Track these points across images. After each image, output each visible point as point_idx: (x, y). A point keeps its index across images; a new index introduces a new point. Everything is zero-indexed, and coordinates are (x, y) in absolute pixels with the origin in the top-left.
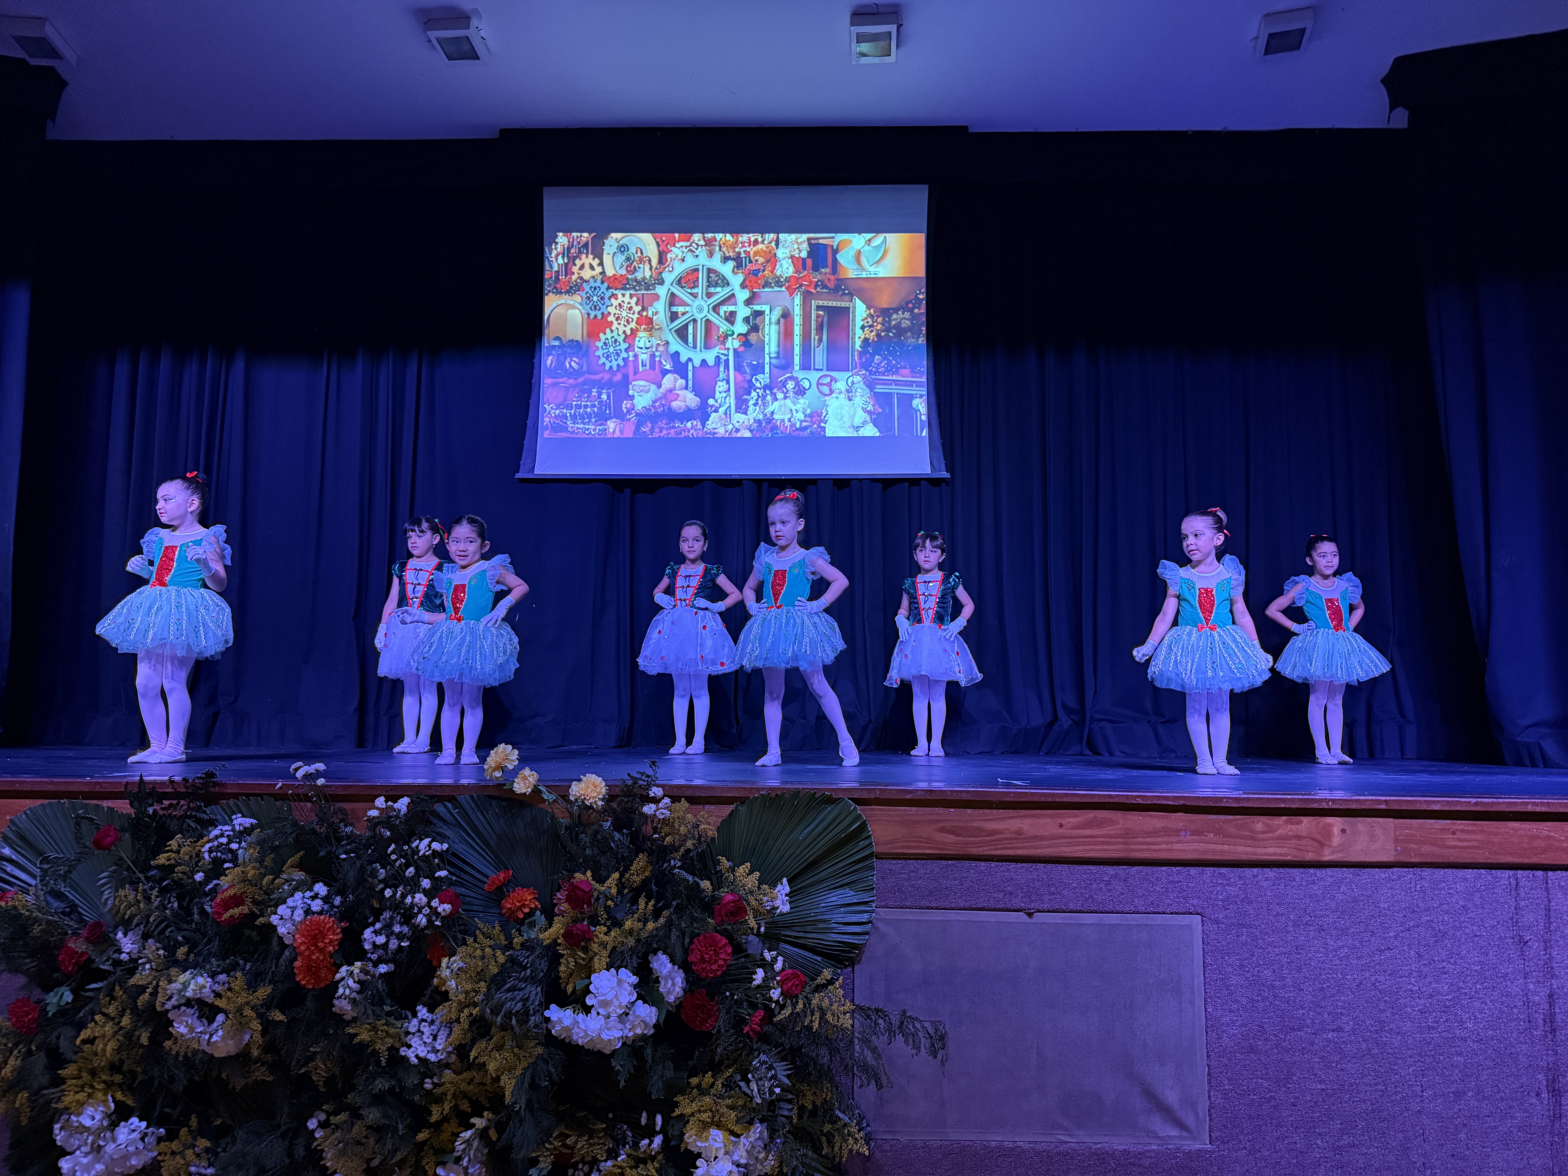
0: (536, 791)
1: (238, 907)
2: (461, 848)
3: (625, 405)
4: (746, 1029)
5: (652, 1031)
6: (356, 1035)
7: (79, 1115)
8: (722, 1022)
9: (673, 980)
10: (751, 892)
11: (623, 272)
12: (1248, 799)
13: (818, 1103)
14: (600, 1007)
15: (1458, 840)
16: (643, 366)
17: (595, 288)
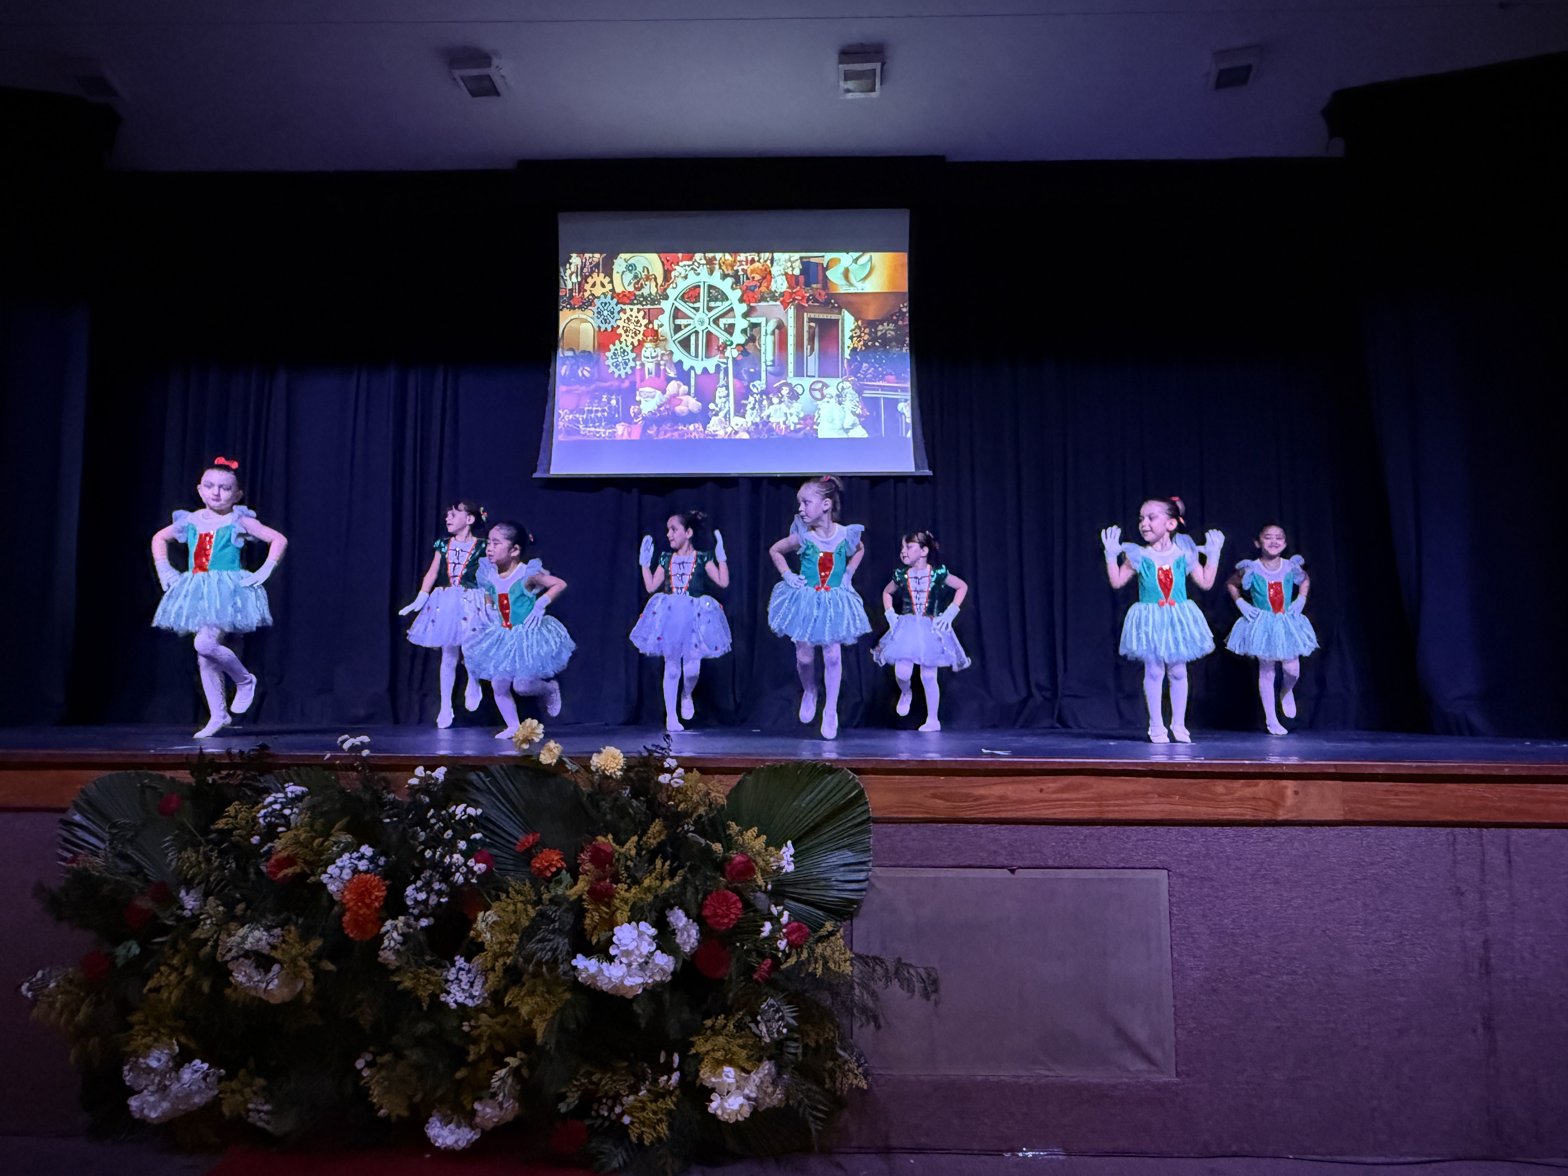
0: (560, 762)
1: (291, 866)
2: (493, 814)
3: (633, 410)
4: (755, 976)
5: (669, 978)
6: (400, 983)
7: (146, 1057)
8: (733, 968)
9: (688, 932)
10: (759, 854)
11: (631, 289)
12: (1210, 765)
13: (821, 1042)
14: (623, 956)
15: (1402, 800)
16: (650, 373)
17: (606, 304)
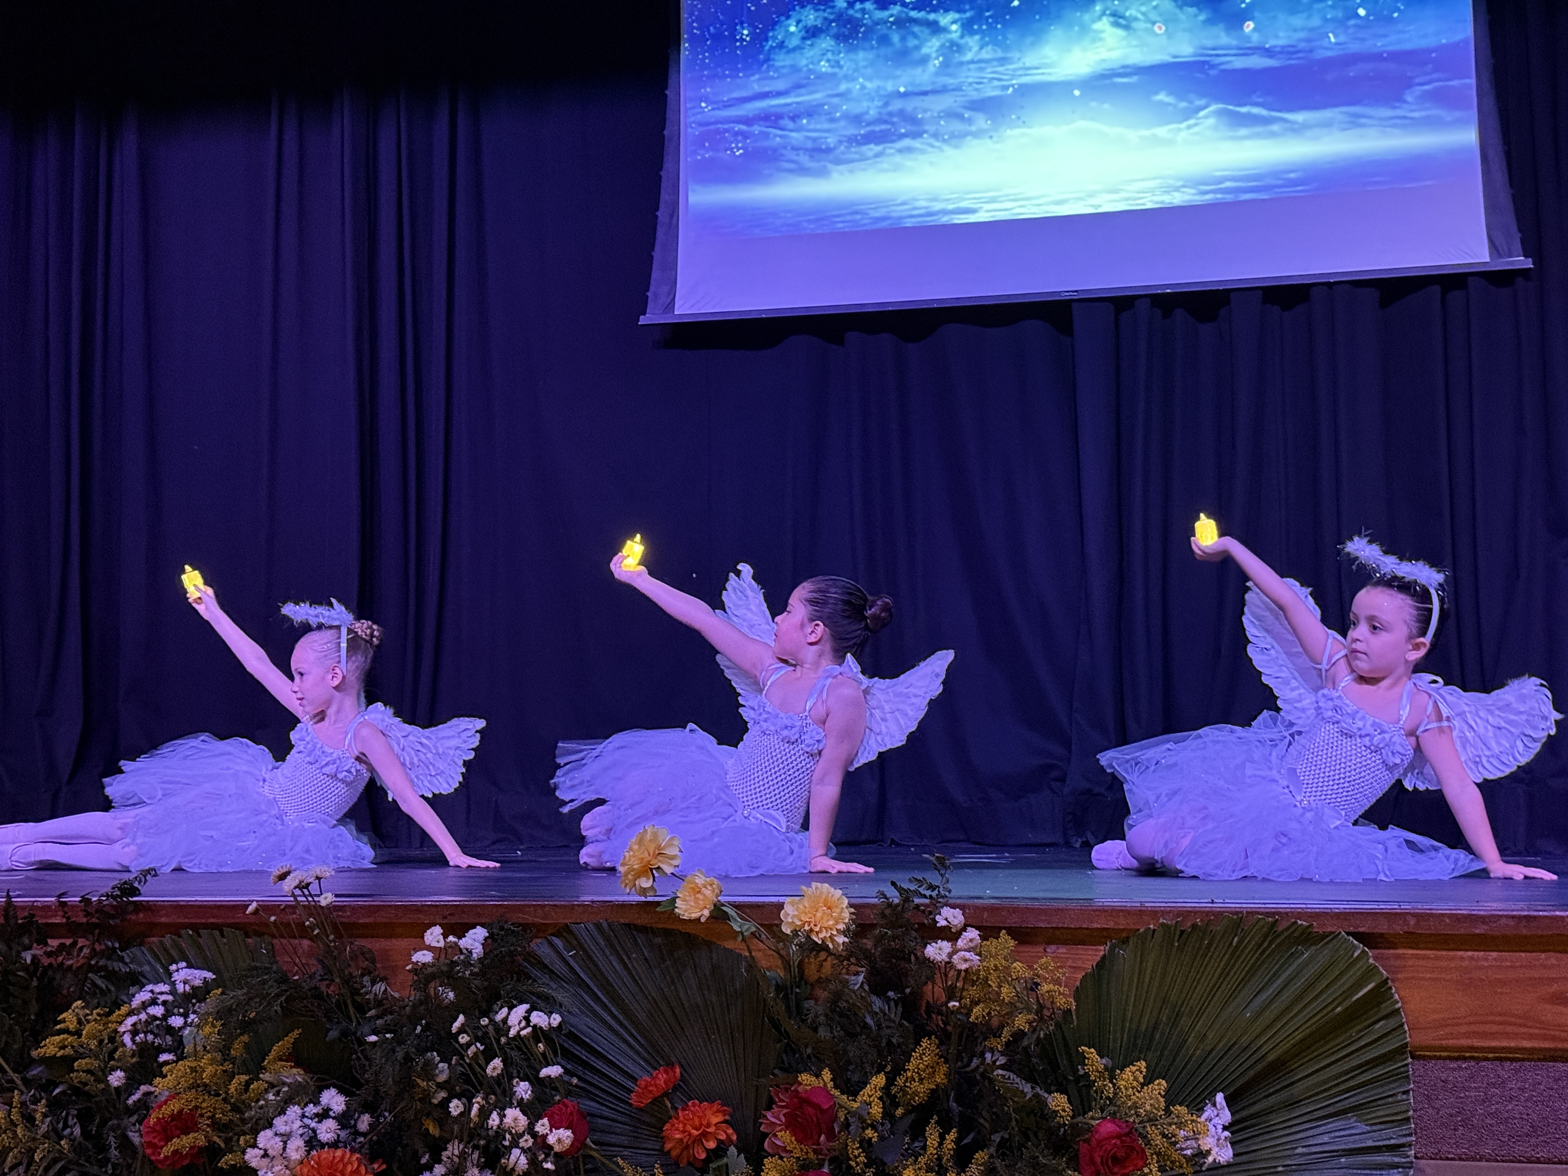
0: (718, 914)
1: (187, 1133)
2: (584, 1024)
10: (1152, 1120)
